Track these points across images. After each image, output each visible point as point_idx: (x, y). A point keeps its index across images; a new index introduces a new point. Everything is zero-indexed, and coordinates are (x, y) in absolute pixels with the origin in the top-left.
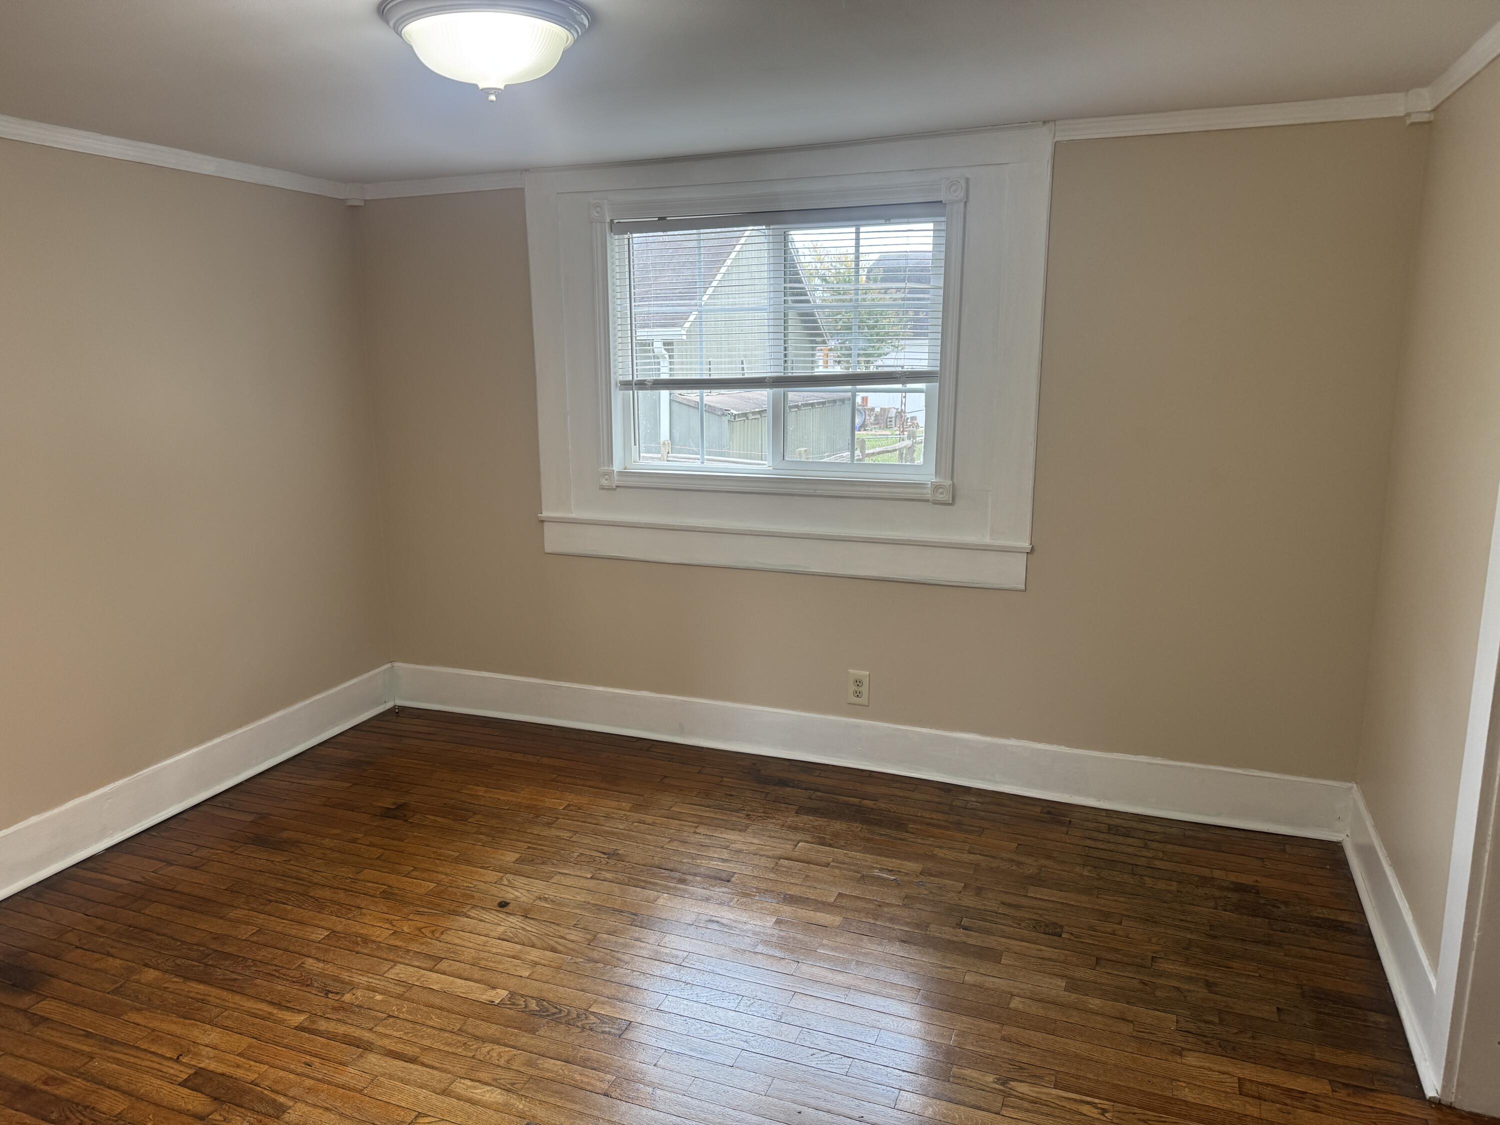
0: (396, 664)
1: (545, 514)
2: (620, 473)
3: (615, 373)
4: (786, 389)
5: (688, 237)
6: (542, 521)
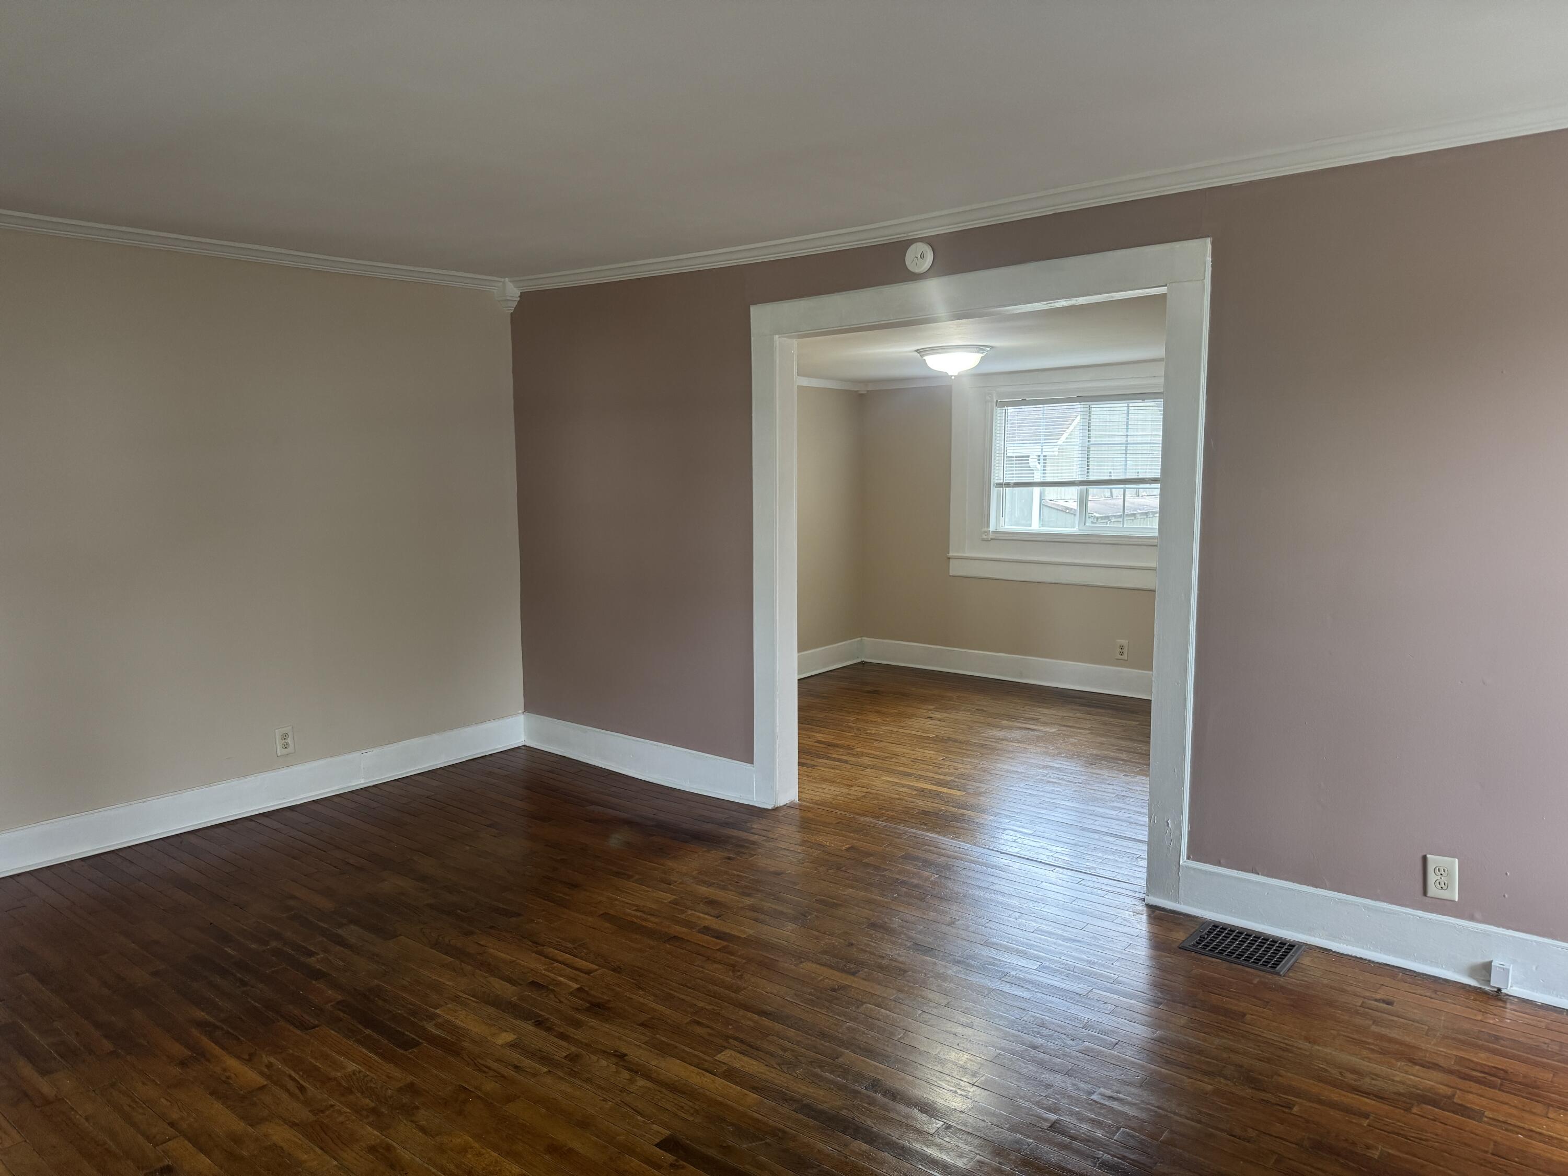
0: (863, 638)
1: (951, 554)
2: (993, 532)
3: (994, 479)
4: (1088, 487)
5: (1039, 409)
6: (949, 558)
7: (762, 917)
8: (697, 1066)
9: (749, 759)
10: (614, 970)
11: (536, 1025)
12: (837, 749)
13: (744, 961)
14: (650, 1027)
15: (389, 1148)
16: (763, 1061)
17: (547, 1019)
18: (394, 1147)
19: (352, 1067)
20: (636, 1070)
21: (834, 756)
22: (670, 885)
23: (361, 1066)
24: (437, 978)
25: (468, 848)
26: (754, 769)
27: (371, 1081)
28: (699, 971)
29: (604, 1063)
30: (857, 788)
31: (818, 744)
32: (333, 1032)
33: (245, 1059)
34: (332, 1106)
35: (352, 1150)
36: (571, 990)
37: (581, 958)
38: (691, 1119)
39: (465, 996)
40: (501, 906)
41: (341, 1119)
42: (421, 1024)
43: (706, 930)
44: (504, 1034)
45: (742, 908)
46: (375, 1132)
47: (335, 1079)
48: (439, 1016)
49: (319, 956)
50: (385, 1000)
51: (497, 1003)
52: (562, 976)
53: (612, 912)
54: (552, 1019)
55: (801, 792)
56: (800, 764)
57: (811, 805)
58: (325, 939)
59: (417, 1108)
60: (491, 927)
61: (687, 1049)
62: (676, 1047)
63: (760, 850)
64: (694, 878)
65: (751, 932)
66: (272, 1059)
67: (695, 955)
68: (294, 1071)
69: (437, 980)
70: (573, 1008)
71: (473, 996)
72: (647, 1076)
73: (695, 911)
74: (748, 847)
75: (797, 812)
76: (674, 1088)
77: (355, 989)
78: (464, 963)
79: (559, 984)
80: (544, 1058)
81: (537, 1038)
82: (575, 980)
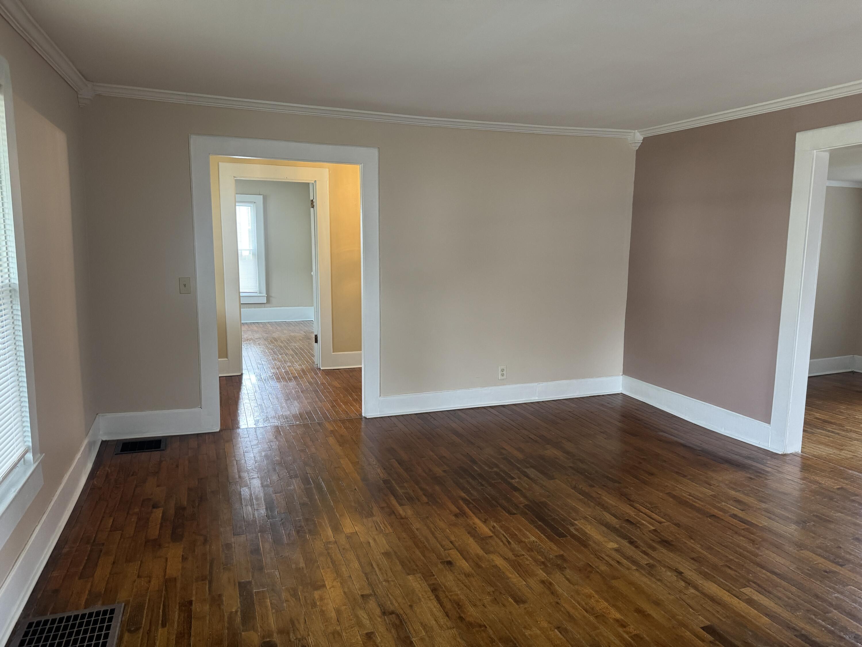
7: (773, 517)
8: (728, 591)
9: (768, 421)
10: (675, 525)
11: (630, 543)
12: (831, 425)
13: (761, 540)
14: (698, 562)
15: (551, 583)
16: (772, 600)
17: (636, 541)
18: (554, 585)
19: (533, 538)
20: (689, 583)
21: (829, 429)
22: (711, 486)
23: (537, 539)
24: (575, 505)
25: (591, 442)
26: (770, 427)
27: (542, 548)
28: (730, 539)
29: (669, 573)
30: (846, 452)
31: (816, 420)
32: (523, 519)
33: (483, 521)
34: (523, 555)
35: (533, 579)
36: (650, 529)
37: (655, 514)
38: (724, 620)
39: (590, 518)
40: (610, 476)
41: (528, 562)
42: (568, 527)
43: (734, 516)
44: (611, 543)
45: (759, 509)
46: (544, 574)
47: (525, 542)
48: (576, 525)
49: (516, 480)
50: (548, 510)
51: (608, 526)
52: (644, 521)
53: (674, 493)
54: (639, 542)
55: (803, 448)
56: (804, 431)
57: (811, 457)
58: (519, 472)
59: (565, 568)
60: (604, 486)
61: (721, 580)
62: (715, 577)
63: (772, 477)
64: (726, 485)
65: (766, 524)
66: (495, 524)
67: (727, 529)
68: (505, 533)
69: (575, 506)
70: (651, 539)
71: (595, 519)
72: (696, 588)
73: (727, 504)
74: (763, 474)
75: (799, 459)
76: (713, 599)
77: (534, 500)
78: (590, 501)
79: (643, 524)
80: (634, 562)
81: (630, 550)
82: (652, 525)
